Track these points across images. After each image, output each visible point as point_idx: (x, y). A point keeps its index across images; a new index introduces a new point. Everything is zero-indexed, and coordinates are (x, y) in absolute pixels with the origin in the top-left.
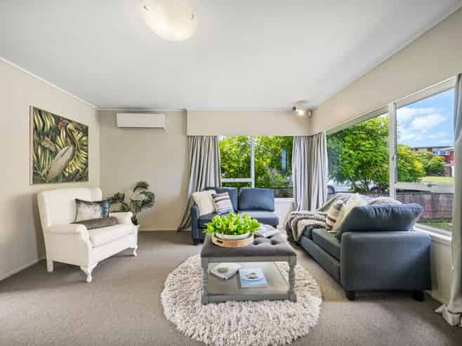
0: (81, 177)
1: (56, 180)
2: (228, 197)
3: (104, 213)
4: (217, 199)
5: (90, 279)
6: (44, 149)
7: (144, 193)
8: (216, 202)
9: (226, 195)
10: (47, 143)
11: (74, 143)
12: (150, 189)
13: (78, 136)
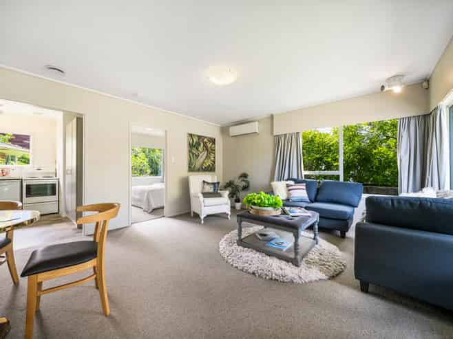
0: (211, 169)
1: (198, 170)
2: (304, 187)
3: (215, 190)
4: (290, 188)
5: (202, 222)
6: (193, 154)
7: (243, 181)
8: (289, 190)
9: (303, 186)
10: (194, 151)
11: (207, 149)
12: (248, 179)
13: (209, 145)
